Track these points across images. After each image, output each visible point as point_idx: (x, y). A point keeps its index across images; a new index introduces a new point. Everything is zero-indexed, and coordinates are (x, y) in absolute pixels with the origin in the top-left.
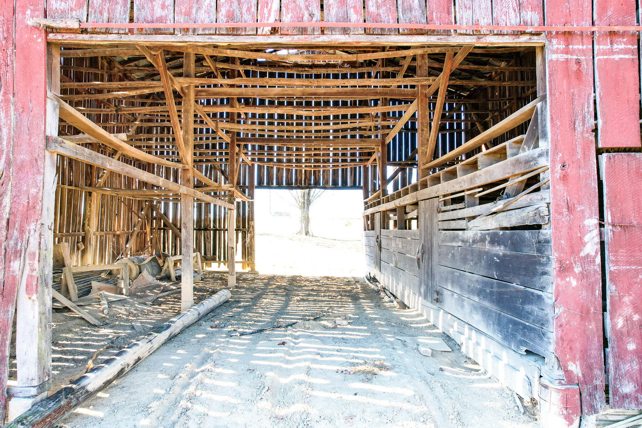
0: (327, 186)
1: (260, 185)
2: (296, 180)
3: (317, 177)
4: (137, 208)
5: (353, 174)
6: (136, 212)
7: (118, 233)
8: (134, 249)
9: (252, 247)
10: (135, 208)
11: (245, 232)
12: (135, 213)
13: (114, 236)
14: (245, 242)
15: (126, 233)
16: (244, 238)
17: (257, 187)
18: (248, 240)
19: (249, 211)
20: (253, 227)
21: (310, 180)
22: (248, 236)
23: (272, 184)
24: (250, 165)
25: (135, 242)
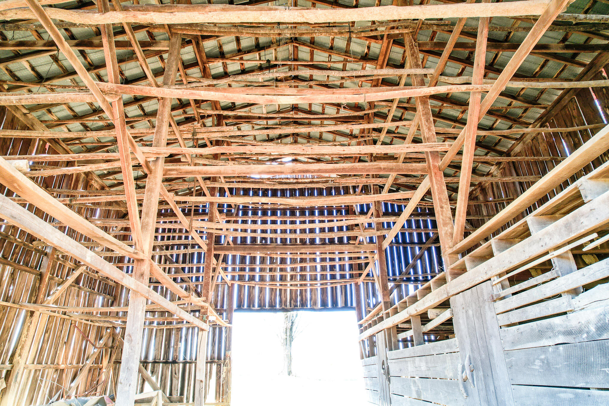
0: (315, 307)
1: (240, 307)
2: (281, 302)
3: (304, 297)
4: (94, 336)
5: (344, 293)
6: (93, 341)
7: (62, 366)
8: (81, 388)
9: (227, 383)
10: (92, 337)
11: (220, 365)
12: (90, 342)
13: (57, 370)
14: (220, 377)
15: (74, 368)
16: (219, 372)
17: (236, 310)
18: (223, 376)
19: (226, 338)
20: (230, 358)
21: (296, 301)
22: (224, 369)
23: (254, 306)
24: (230, 285)
25: (84, 379)
